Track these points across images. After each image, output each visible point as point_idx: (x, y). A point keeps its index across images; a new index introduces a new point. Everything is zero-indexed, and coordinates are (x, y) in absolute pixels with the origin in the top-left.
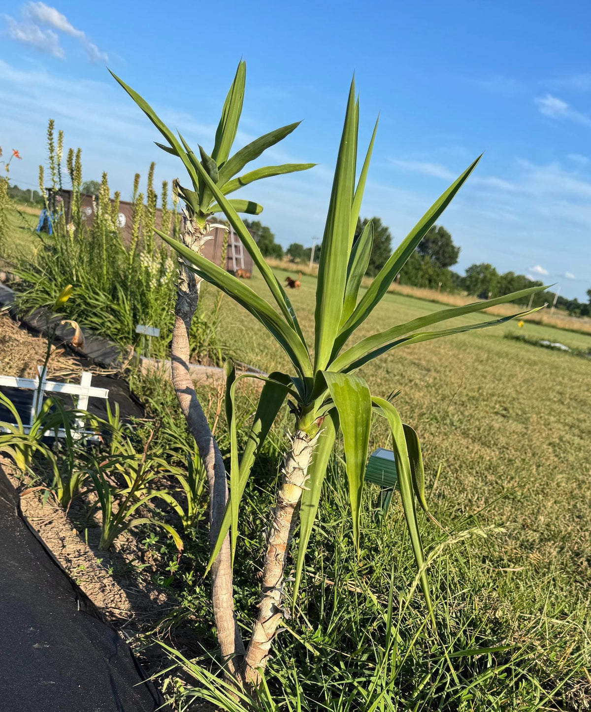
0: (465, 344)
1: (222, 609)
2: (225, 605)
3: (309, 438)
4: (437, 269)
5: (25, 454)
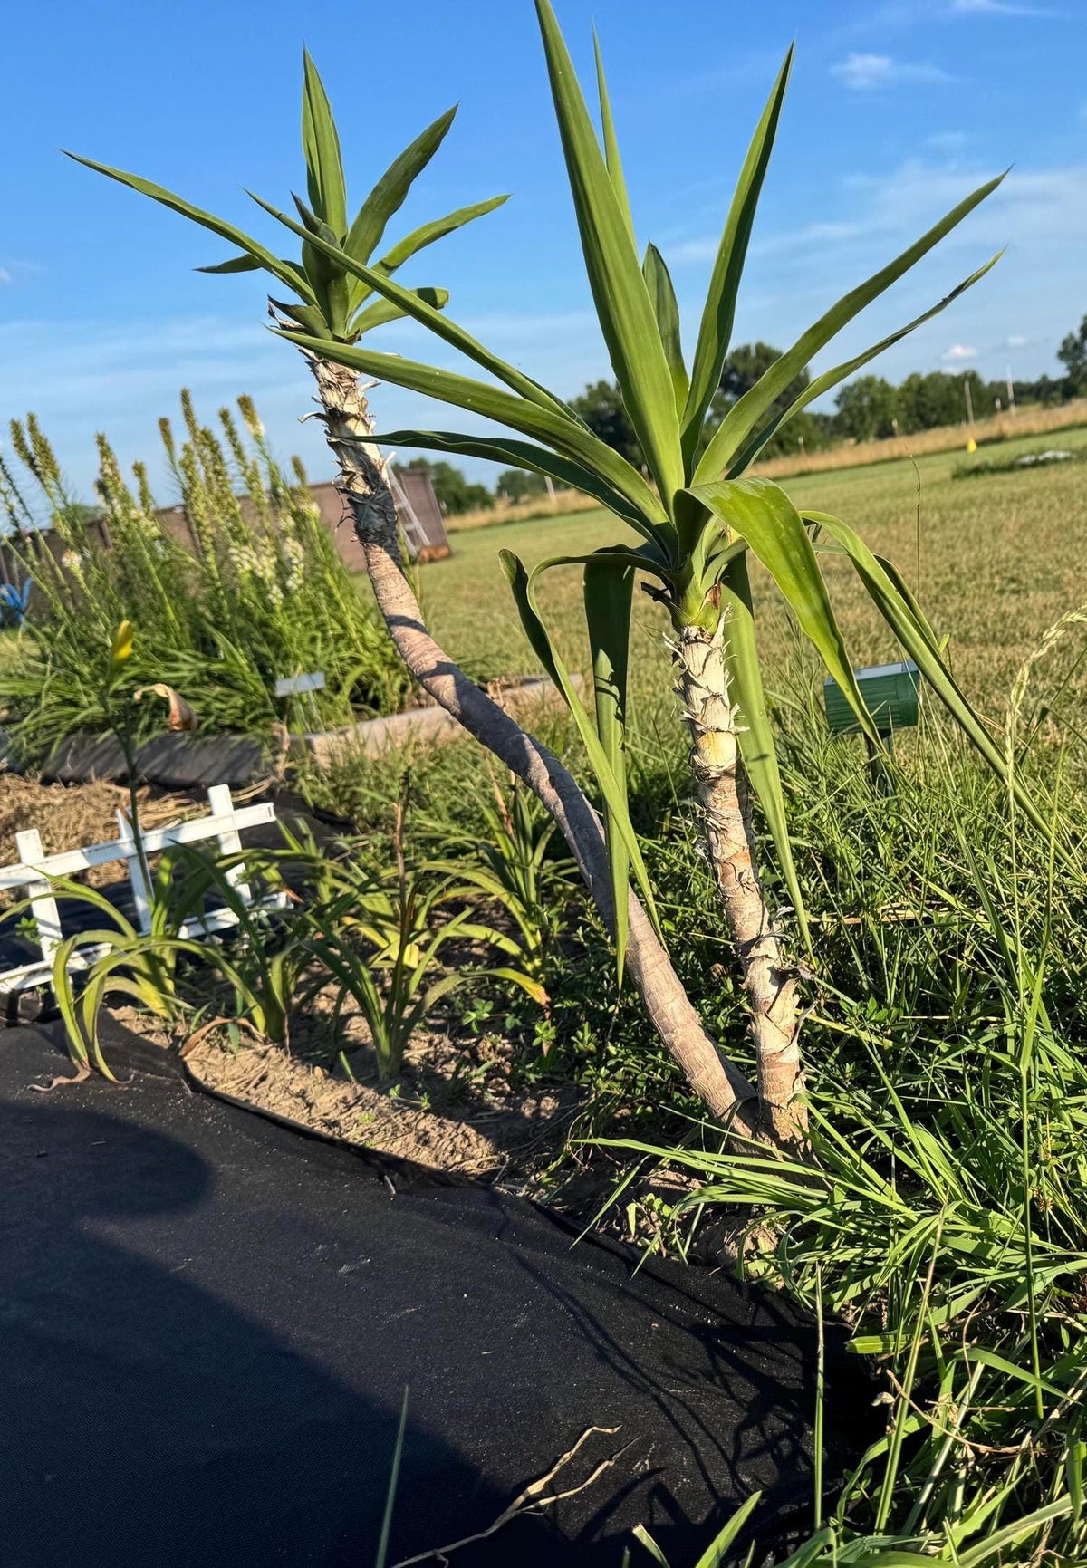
0: (890, 514)
1: (679, 1031)
2: (680, 1020)
3: (707, 634)
5: (156, 981)
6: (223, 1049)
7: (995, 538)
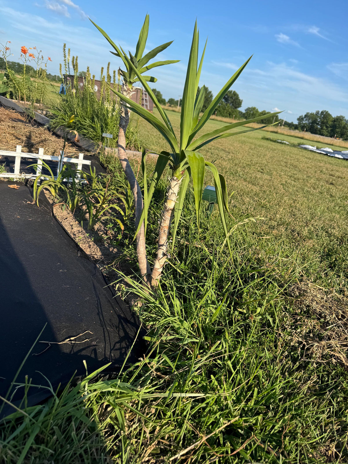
0: (245, 142)
2: (142, 252)
3: (178, 180)
4: (233, 109)
5: (55, 189)
6: (62, 209)
7: (264, 157)
